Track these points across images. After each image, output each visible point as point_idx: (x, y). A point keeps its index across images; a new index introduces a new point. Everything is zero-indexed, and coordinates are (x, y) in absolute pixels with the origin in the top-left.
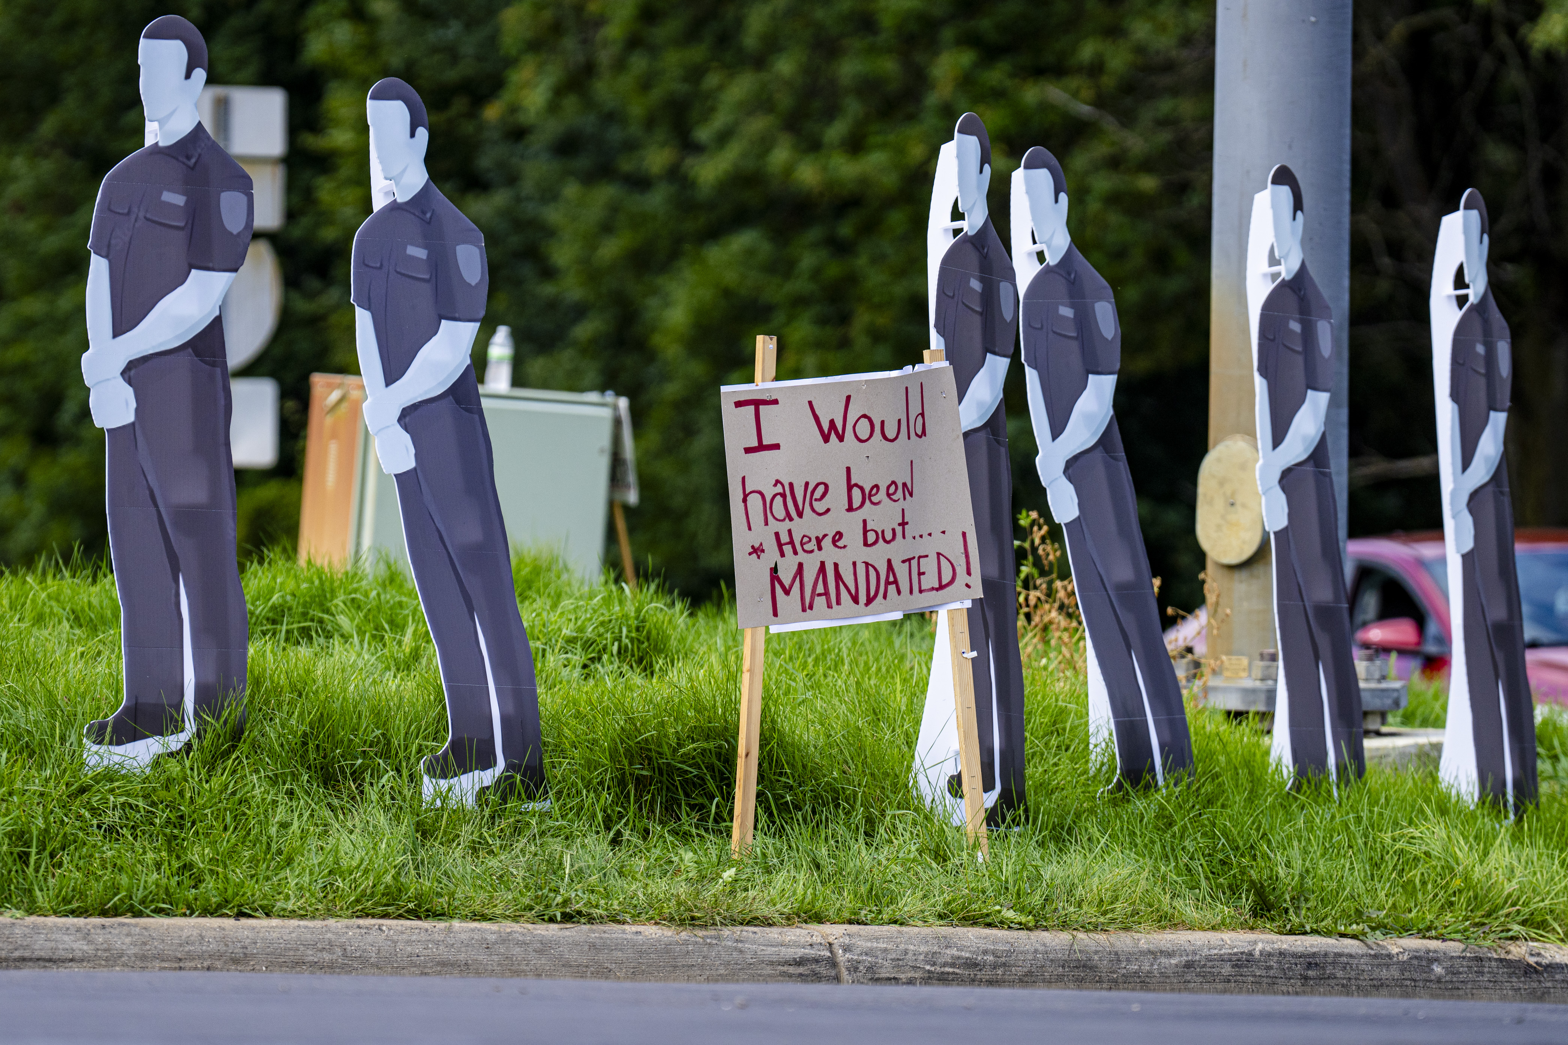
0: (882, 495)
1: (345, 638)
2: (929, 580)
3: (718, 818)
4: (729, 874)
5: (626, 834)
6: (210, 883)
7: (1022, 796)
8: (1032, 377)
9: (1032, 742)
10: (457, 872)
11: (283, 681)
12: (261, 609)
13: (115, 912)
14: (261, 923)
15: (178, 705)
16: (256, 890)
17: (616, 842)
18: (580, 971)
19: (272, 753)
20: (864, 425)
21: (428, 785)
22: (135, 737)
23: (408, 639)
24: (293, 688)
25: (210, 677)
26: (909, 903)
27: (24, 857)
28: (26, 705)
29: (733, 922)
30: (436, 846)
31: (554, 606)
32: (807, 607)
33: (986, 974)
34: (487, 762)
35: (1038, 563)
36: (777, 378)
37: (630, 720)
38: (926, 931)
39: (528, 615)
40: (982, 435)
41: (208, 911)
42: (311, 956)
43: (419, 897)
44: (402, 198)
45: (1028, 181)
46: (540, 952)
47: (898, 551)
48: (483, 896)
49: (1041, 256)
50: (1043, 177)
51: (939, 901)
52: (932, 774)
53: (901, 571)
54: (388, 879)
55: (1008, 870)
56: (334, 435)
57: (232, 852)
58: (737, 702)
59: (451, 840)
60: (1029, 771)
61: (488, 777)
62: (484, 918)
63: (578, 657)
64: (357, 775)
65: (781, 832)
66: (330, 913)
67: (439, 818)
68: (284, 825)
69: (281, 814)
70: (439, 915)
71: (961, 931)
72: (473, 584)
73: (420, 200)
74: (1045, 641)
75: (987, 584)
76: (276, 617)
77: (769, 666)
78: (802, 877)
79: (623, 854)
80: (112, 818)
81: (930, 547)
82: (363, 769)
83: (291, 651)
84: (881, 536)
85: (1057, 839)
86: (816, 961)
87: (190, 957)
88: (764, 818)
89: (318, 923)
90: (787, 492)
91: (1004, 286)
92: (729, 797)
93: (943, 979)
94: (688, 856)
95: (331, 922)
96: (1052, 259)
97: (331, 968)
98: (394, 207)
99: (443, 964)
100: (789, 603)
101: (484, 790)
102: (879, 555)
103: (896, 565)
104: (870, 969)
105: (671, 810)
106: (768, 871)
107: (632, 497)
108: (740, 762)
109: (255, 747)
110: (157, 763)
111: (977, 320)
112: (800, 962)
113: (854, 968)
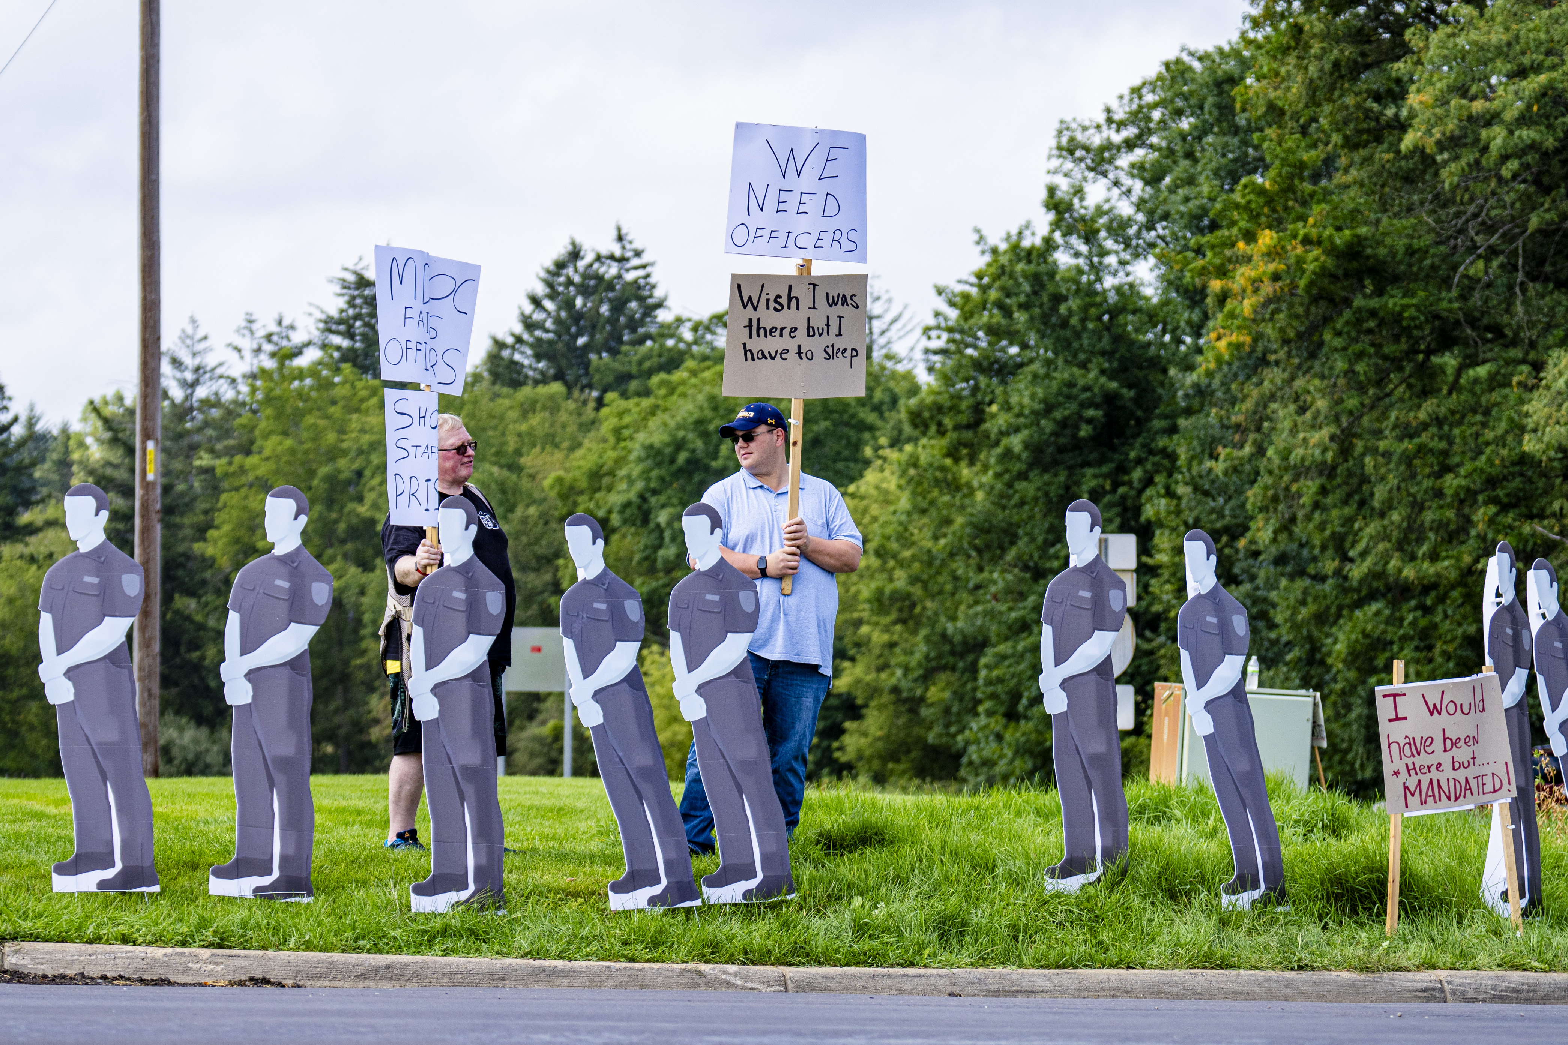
0: (1462, 743)
1: (1178, 821)
2: (1489, 788)
3: (1378, 915)
4: (1386, 944)
5: (1330, 924)
6: (1112, 951)
7: (1540, 901)
8: (1540, 679)
9: (1545, 873)
10: (1241, 944)
11: (1148, 844)
12: (1132, 806)
13: (1064, 966)
14: (1140, 972)
15: (1093, 858)
16: (1137, 955)
17: (1325, 928)
18: (1308, 996)
19: (1142, 882)
20: (1452, 705)
21: (1225, 899)
22: (1071, 875)
23: (1211, 822)
24: (1153, 848)
25: (1110, 843)
26: (1482, 958)
27: (1016, 938)
28: (1014, 858)
29: (1389, 969)
30: (1230, 930)
31: (1288, 803)
32: (1423, 803)
33: (1523, 996)
34: (1255, 886)
35: (1544, 777)
36: (1405, 682)
37: (1331, 864)
38: (1491, 973)
39: (1274, 807)
40: (1515, 711)
41: (1112, 966)
42: (1166, 989)
43: (1222, 958)
44: (1204, 592)
45: (1536, 576)
46: (1286, 986)
47: (1471, 773)
48: (1256, 957)
49: (1544, 616)
50: (1544, 574)
51: (1498, 957)
52: (1492, 890)
53: (1473, 783)
54: (1206, 948)
55: (1534, 941)
56: (1166, 714)
57: (1123, 935)
58: (1387, 853)
59: (1238, 927)
60: (1543, 887)
61: (1256, 894)
62: (1257, 968)
63: (1301, 830)
64: (1188, 894)
65: (1412, 922)
66: (1175, 966)
67: (1231, 916)
68: (1150, 920)
69: (1148, 915)
70: (1233, 967)
71: (1510, 973)
72: (1246, 793)
73: (1213, 593)
74: (1549, 818)
75: (1519, 789)
76: (1141, 810)
77: (1403, 833)
78: (1425, 946)
79: (1329, 934)
80: (1061, 917)
81: (1488, 770)
82: (1190, 890)
83: (1150, 828)
84: (1462, 765)
85: (1559, 924)
86: (1434, 989)
87: (1103, 989)
88: (1403, 914)
89: (1169, 972)
90: (1412, 742)
91: (1525, 632)
92: (1384, 904)
93: (1501, 999)
94: (1364, 935)
95: (1176, 971)
96: (1550, 617)
97: (1176, 996)
98: (1199, 597)
99: (1236, 993)
100: (1414, 801)
101: (1254, 901)
102: (1461, 775)
103: (1470, 780)
104: (1462, 993)
105: (1354, 911)
106: (1406, 942)
107: (1324, 744)
108: (1390, 885)
109: (1134, 880)
110: (1083, 887)
111: (1510, 650)
112: (1424, 990)
113: (1453, 993)
